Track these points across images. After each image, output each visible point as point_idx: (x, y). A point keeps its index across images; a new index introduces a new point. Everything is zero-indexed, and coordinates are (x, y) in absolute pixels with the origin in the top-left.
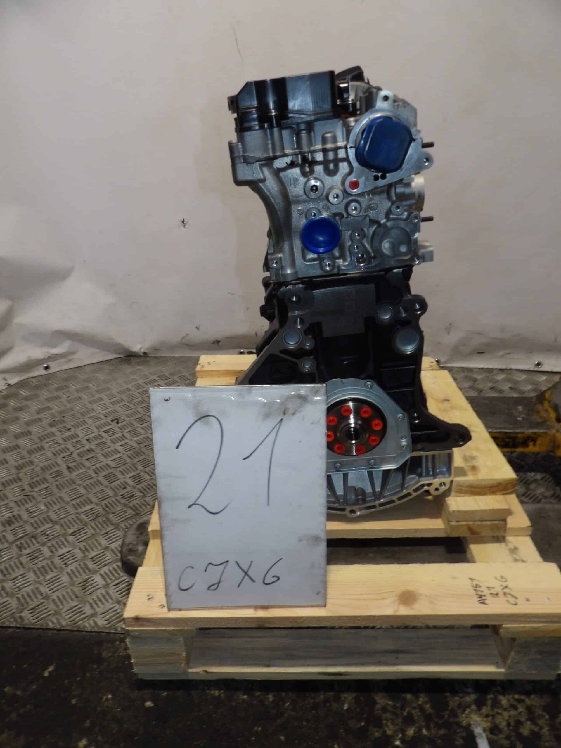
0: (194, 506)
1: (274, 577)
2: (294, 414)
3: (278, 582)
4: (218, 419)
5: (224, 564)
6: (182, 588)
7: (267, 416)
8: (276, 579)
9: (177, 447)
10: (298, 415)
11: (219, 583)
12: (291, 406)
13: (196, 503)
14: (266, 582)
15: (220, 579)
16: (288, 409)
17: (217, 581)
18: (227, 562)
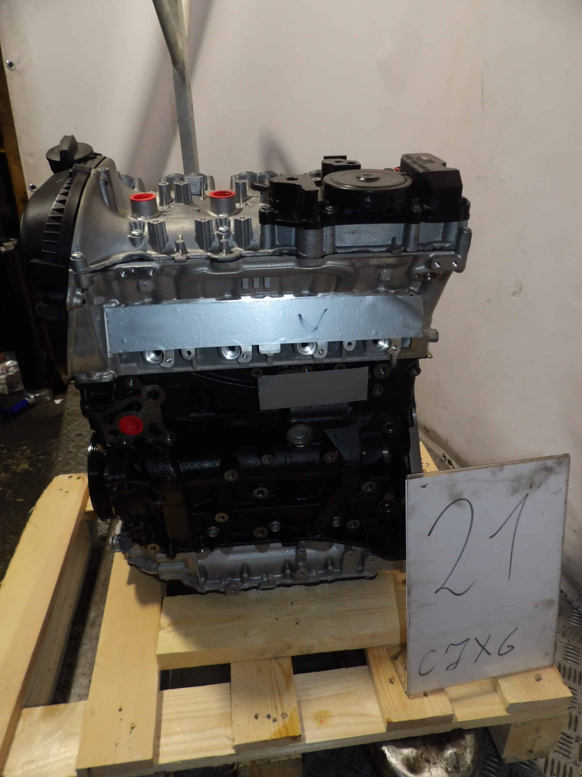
0: (441, 590)
1: (508, 647)
2: (539, 487)
3: (512, 651)
4: (468, 501)
5: (464, 643)
6: (422, 673)
7: (515, 491)
8: (510, 648)
9: (429, 535)
10: (543, 487)
11: (457, 663)
12: (537, 479)
13: (443, 587)
14: (501, 653)
15: (459, 658)
16: (535, 482)
17: (456, 660)
18: (468, 639)
